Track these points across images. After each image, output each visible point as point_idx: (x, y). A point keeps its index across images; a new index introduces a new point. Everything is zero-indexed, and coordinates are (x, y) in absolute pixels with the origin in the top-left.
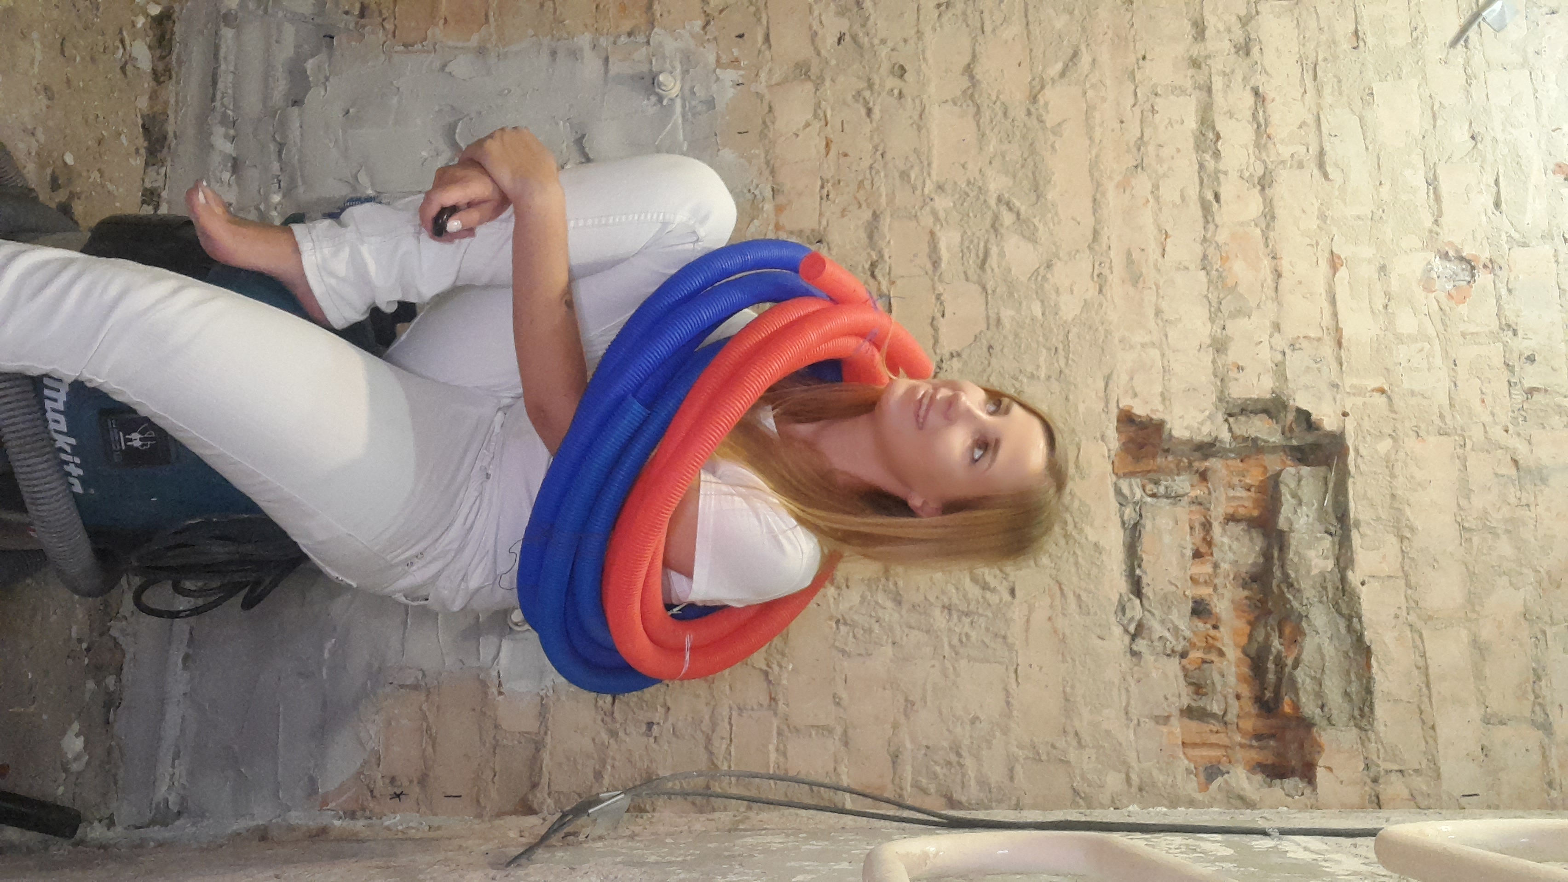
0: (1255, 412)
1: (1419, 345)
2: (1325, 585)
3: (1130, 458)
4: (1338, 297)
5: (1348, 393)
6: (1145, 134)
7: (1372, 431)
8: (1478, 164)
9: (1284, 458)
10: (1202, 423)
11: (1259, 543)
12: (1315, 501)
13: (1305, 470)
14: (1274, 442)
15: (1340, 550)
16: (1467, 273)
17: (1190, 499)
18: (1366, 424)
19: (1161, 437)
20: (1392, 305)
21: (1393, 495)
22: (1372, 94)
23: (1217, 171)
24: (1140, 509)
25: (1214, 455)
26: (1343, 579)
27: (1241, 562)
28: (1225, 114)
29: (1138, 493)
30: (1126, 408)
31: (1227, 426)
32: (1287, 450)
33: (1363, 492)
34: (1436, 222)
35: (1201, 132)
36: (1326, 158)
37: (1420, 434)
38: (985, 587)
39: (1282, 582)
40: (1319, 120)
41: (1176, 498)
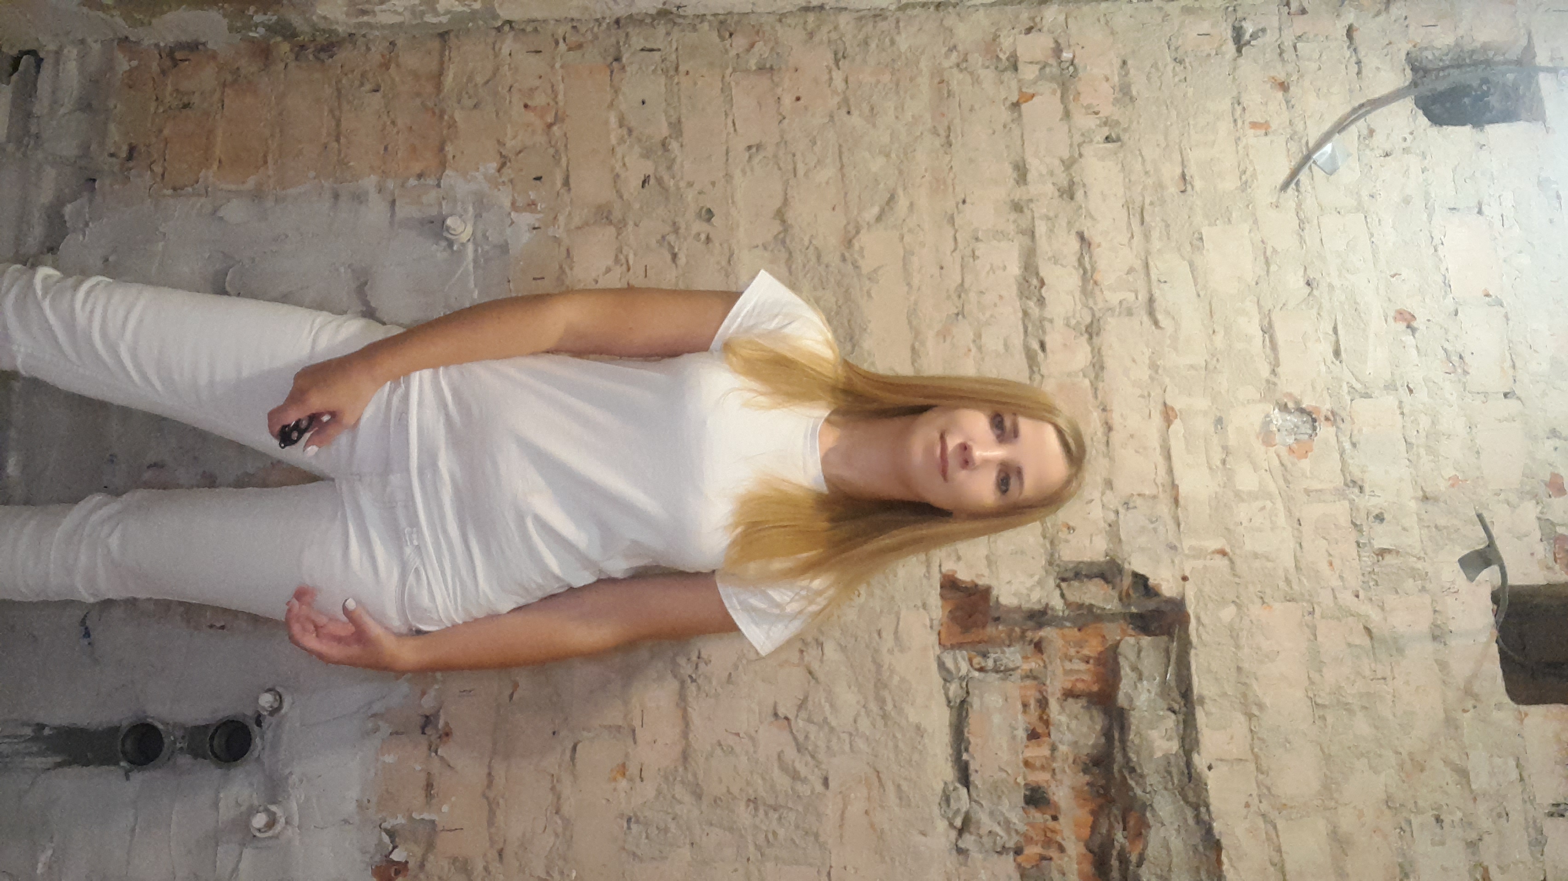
0: (1090, 577)
1: (1259, 504)
2: (1169, 769)
3: (957, 629)
4: (1174, 453)
5: (1187, 556)
6: (966, 279)
7: (1213, 596)
8: (1314, 312)
9: (1125, 627)
10: (1031, 589)
11: (1099, 723)
12: (1156, 675)
13: (1146, 640)
14: (1110, 610)
15: (1185, 729)
16: (1308, 426)
17: (1023, 674)
18: (1207, 589)
19: (989, 606)
20: (1230, 459)
21: (1239, 669)
22: (1201, 239)
23: (1042, 320)
24: (967, 685)
25: (1049, 625)
26: (1189, 764)
27: (1082, 742)
28: (1049, 259)
29: (964, 667)
30: (950, 573)
31: (1057, 592)
32: (1128, 618)
33: (1206, 664)
34: (1273, 372)
35: (1024, 279)
36: (1156, 305)
37: (1266, 601)
38: (795, 776)
39: (1124, 767)
40: (1147, 266)
41: (1005, 672)
